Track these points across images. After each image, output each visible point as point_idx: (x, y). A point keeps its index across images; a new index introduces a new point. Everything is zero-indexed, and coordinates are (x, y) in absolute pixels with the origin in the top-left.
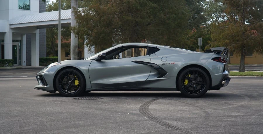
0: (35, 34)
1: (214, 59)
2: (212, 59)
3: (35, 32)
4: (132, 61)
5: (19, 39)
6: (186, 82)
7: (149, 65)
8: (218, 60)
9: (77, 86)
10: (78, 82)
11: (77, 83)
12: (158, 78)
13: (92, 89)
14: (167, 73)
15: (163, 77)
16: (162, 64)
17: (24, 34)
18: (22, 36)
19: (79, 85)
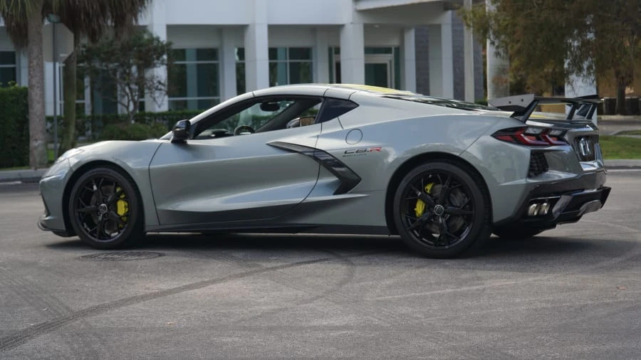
0: (439, 26)
1: (498, 135)
2: (492, 136)
3: (437, 22)
4: (268, 144)
5: (394, 43)
6: (419, 208)
7: (308, 155)
8: (512, 136)
9: (125, 219)
10: (125, 207)
11: (122, 208)
12: (335, 194)
13: (161, 227)
14: (359, 180)
15: (351, 193)
16: (346, 153)
17: (409, 29)
18: (401, 32)
19: (126, 215)
